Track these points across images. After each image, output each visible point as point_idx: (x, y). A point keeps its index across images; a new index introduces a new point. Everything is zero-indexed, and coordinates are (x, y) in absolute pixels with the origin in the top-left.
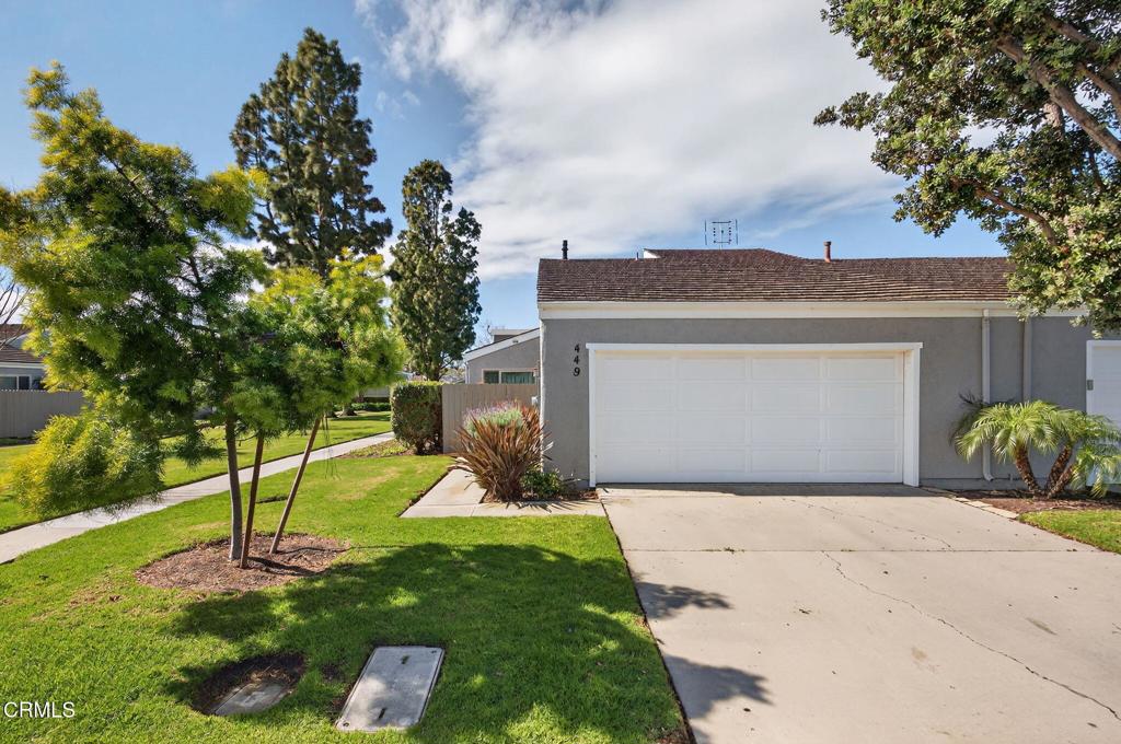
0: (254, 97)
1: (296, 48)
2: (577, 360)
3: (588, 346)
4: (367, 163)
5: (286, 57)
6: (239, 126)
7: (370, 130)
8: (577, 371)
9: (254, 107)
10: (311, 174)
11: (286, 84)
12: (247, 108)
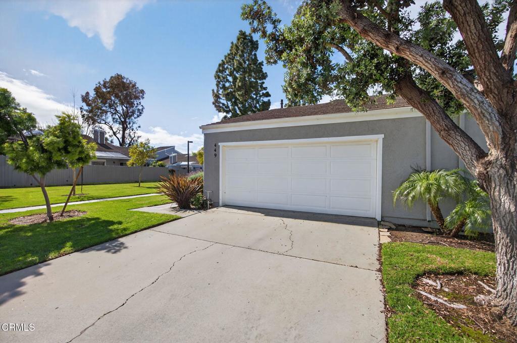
0: (223, 61)
1: (236, 39)
2: (215, 151)
3: (219, 144)
4: (265, 79)
5: (232, 43)
6: (217, 72)
7: (263, 65)
8: (215, 155)
9: (222, 65)
10: (239, 86)
11: (232, 54)
12: (220, 65)
